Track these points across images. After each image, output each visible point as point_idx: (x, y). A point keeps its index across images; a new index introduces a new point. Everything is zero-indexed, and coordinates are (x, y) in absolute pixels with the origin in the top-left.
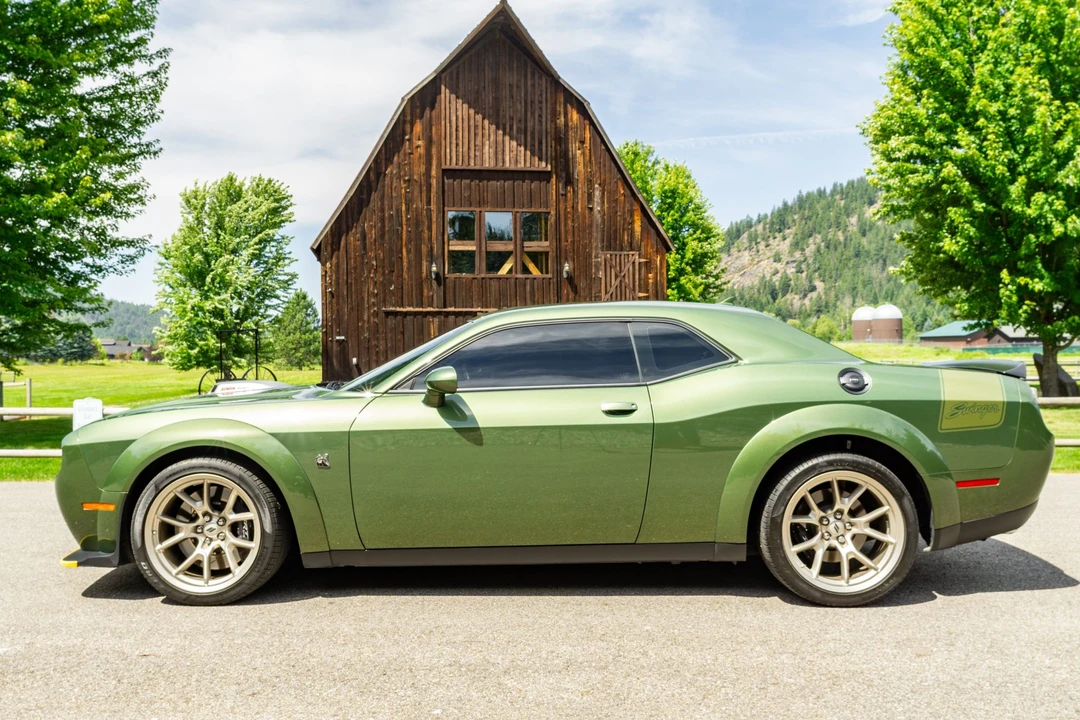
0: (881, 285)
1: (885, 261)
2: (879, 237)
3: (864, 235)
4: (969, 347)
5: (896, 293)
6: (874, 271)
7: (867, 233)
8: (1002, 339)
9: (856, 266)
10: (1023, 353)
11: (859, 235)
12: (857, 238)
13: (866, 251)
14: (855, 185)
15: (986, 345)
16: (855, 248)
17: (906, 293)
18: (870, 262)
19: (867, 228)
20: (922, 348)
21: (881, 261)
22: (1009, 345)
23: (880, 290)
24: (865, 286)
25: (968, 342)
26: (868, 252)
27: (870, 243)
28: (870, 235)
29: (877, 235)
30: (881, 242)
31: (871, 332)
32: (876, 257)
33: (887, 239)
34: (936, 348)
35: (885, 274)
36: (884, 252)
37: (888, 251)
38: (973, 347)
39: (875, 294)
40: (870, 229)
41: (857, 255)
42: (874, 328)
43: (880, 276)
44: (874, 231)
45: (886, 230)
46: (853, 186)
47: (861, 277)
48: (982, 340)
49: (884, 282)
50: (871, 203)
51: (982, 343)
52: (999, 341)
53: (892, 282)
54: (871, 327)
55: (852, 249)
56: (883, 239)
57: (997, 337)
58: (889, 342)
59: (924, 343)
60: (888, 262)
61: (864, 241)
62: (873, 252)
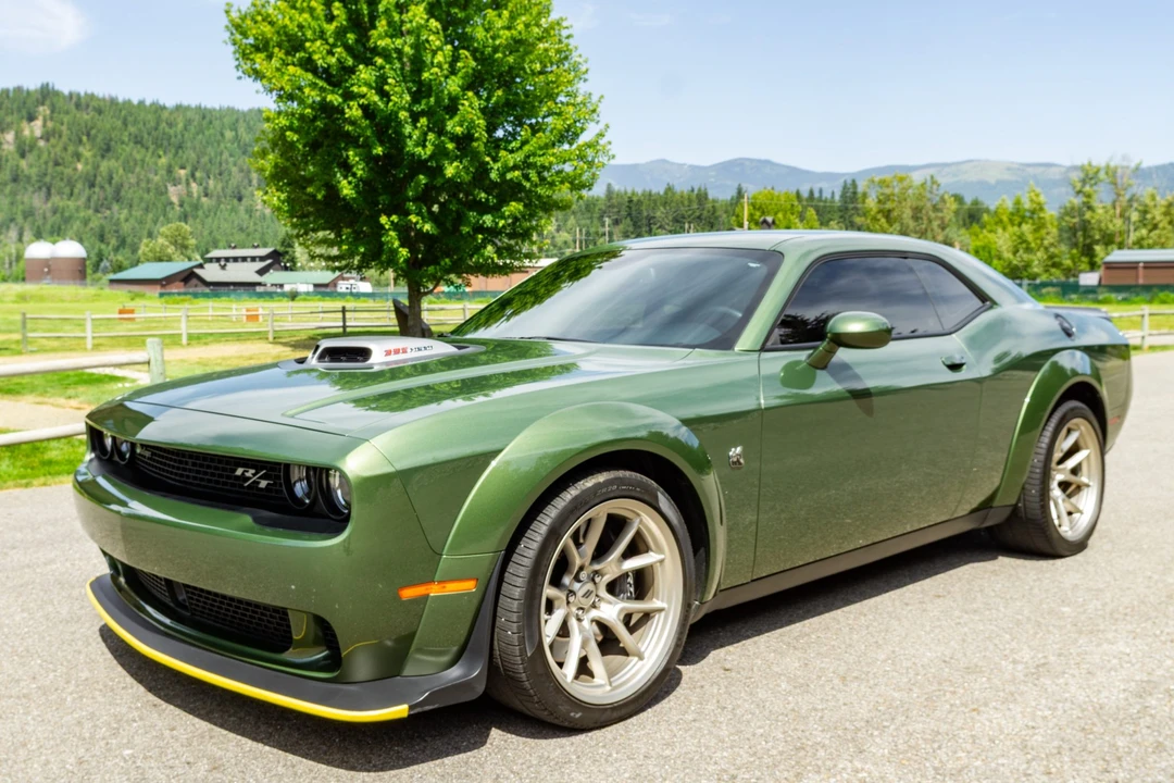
0: (45, 218)
1: (49, 190)
2: (42, 161)
3: (23, 155)
4: (163, 291)
5: (63, 227)
6: (37, 201)
7: (28, 155)
8: (199, 283)
9: (14, 194)
10: (223, 298)
11: (17, 156)
12: (14, 160)
13: (25, 176)
14: (11, 95)
15: (182, 290)
16: (11, 171)
17: (75, 227)
18: (31, 189)
19: (27, 148)
20: (114, 292)
21: (44, 189)
22: (207, 290)
23: (44, 224)
24: (25, 218)
25: (163, 286)
26: (28, 178)
27: (31, 166)
28: (31, 157)
29: (39, 157)
30: (43, 166)
31: (49, 273)
32: (38, 184)
33: (51, 164)
34: (130, 292)
35: (49, 205)
36: (48, 179)
37: (53, 178)
38: (168, 291)
39: (38, 227)
40: (30, 151)
41: (15, 180)
42: (52, 267)
43: (44, 207)
44: (35, 152)
45: (49, 153)
46: (8, 96)
47: (21, 207)
48: (177, 283)
49: (48, 214)
50: (31, 118)
51: (177, 287)
52: (196, 286)
53: (58, 215)
54: (49, 267)
55: (8, 172)
56: (46, 163)
57: (194, 281)
58: (75, 284)
59: (115, 286)
60: (53, 191)
61: (23, 163)
62: (34, 178)
